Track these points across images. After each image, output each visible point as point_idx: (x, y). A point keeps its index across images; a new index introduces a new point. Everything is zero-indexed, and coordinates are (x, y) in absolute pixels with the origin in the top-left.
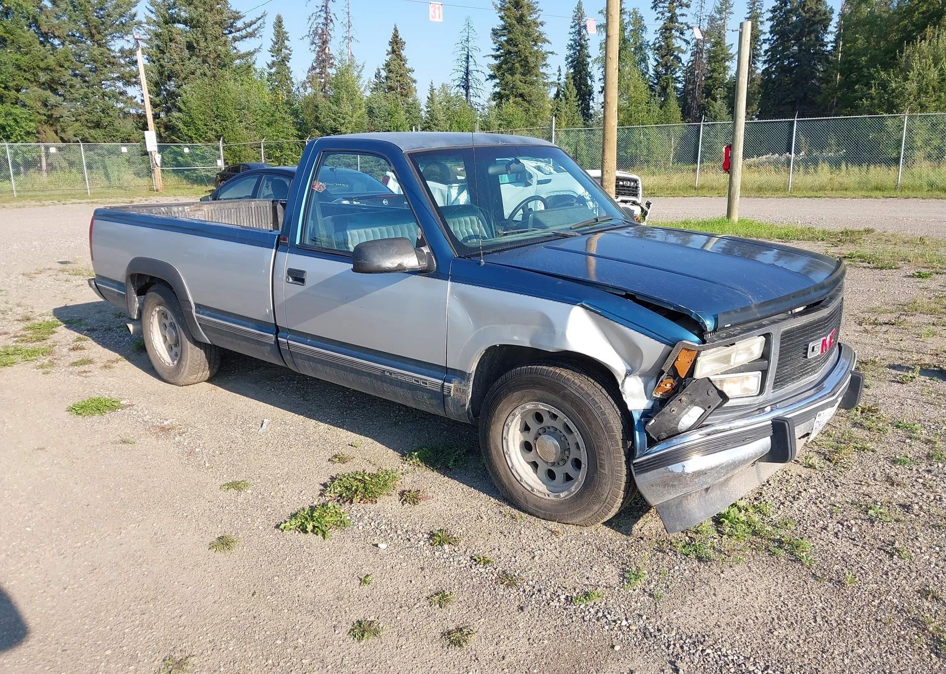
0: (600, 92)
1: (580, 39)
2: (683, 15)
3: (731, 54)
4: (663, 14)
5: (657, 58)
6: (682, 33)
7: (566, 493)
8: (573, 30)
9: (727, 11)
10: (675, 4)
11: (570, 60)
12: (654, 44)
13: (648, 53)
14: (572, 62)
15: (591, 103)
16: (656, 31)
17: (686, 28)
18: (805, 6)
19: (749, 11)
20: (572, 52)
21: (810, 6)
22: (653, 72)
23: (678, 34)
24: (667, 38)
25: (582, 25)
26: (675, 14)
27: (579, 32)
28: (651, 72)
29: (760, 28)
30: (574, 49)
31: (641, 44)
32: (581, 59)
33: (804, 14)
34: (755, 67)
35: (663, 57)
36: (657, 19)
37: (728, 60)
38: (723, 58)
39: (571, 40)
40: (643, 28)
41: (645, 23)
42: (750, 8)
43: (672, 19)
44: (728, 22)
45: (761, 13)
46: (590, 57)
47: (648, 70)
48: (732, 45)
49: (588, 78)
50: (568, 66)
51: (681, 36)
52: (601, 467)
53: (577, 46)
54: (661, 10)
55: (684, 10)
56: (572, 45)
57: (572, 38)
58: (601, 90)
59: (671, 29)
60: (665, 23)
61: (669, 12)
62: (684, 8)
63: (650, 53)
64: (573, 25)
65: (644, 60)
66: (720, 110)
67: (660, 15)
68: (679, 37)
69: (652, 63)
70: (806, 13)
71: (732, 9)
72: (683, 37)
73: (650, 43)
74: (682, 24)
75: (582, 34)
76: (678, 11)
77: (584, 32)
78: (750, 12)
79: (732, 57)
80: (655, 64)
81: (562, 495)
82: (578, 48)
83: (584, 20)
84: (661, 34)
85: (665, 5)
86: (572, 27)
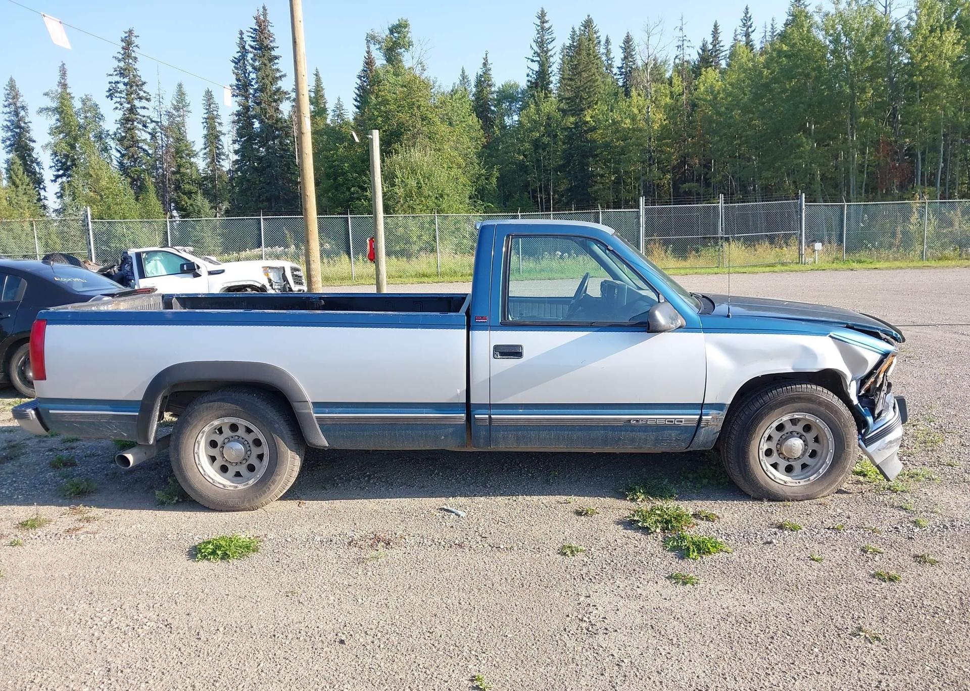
0: (52, 181)
1: (19, 121)
2: (144, 108)
3: (195, 151)
4: (121, 104)
5: (119, 149)
6: (145, 126)
7: (815, 475)
8: (7, 110)
9: (184, 109)
10: (133, 96)
11: (8, 143)
12: (115, 134)
13: (109, 143)
14: (11, 145)
15: (42, 192)
16: (116, 121)
17: (149, 121)
18: (266, 113)
19: (206, 111)
20: (10, 134)
21: (271, 114)
22: (117, 163)
23: (140, 126)
24: (129, 129)
25: (18, 105)
26: (134, 106)
27: (17, 114)
28: (115, 162)
29: (219, 128)
30: (12, 131)
31: (101, 133)
32: (23, 144)
33: (266, 120)
34: (219, 165)
35: (127, 148)
36: (116, 108)
37: (193, 157)
38: (188, 155)
39: (7, 121)
40: (101, 117)
41: (102, 111)
42: (207, 109)
43: (132, 110)
44: (186, 119)
45: (217, 115)
46: (34, 141)
47: (112, 160)
48: (193, 142)
49: (35, 165)
50: (7, 150)
51: (144, 128)
52: (847, 448)
53: (15, 128)
54: (119, 100)
55: (144, 103)
56: (8, 127)
57: (8, 119)
58: (54, 179)
59: (133, 121)
60: (124, 114)
61: (128, 103)
62: (144, 101)
63: (112, 144)
64: (6, 103)
65: (105, 149)
66: (202, 204)
67: (118, 105)
68: (143, 130)
69: (115, 154)
70: (268, 120)
71: (190, 108)
72: (147, 130)
73: (111, 133)
74: (144, 116)
75: (21, 115)
76: (137, 103)
77: (22, 113)
78: (207, 113)
79: (197, 154)
80: (118, 155)
81: (812, 478)
82: (18, 130)
83: (19, 100)
84: (122, 124)
85: (123, 96)
86: (6, 107)
